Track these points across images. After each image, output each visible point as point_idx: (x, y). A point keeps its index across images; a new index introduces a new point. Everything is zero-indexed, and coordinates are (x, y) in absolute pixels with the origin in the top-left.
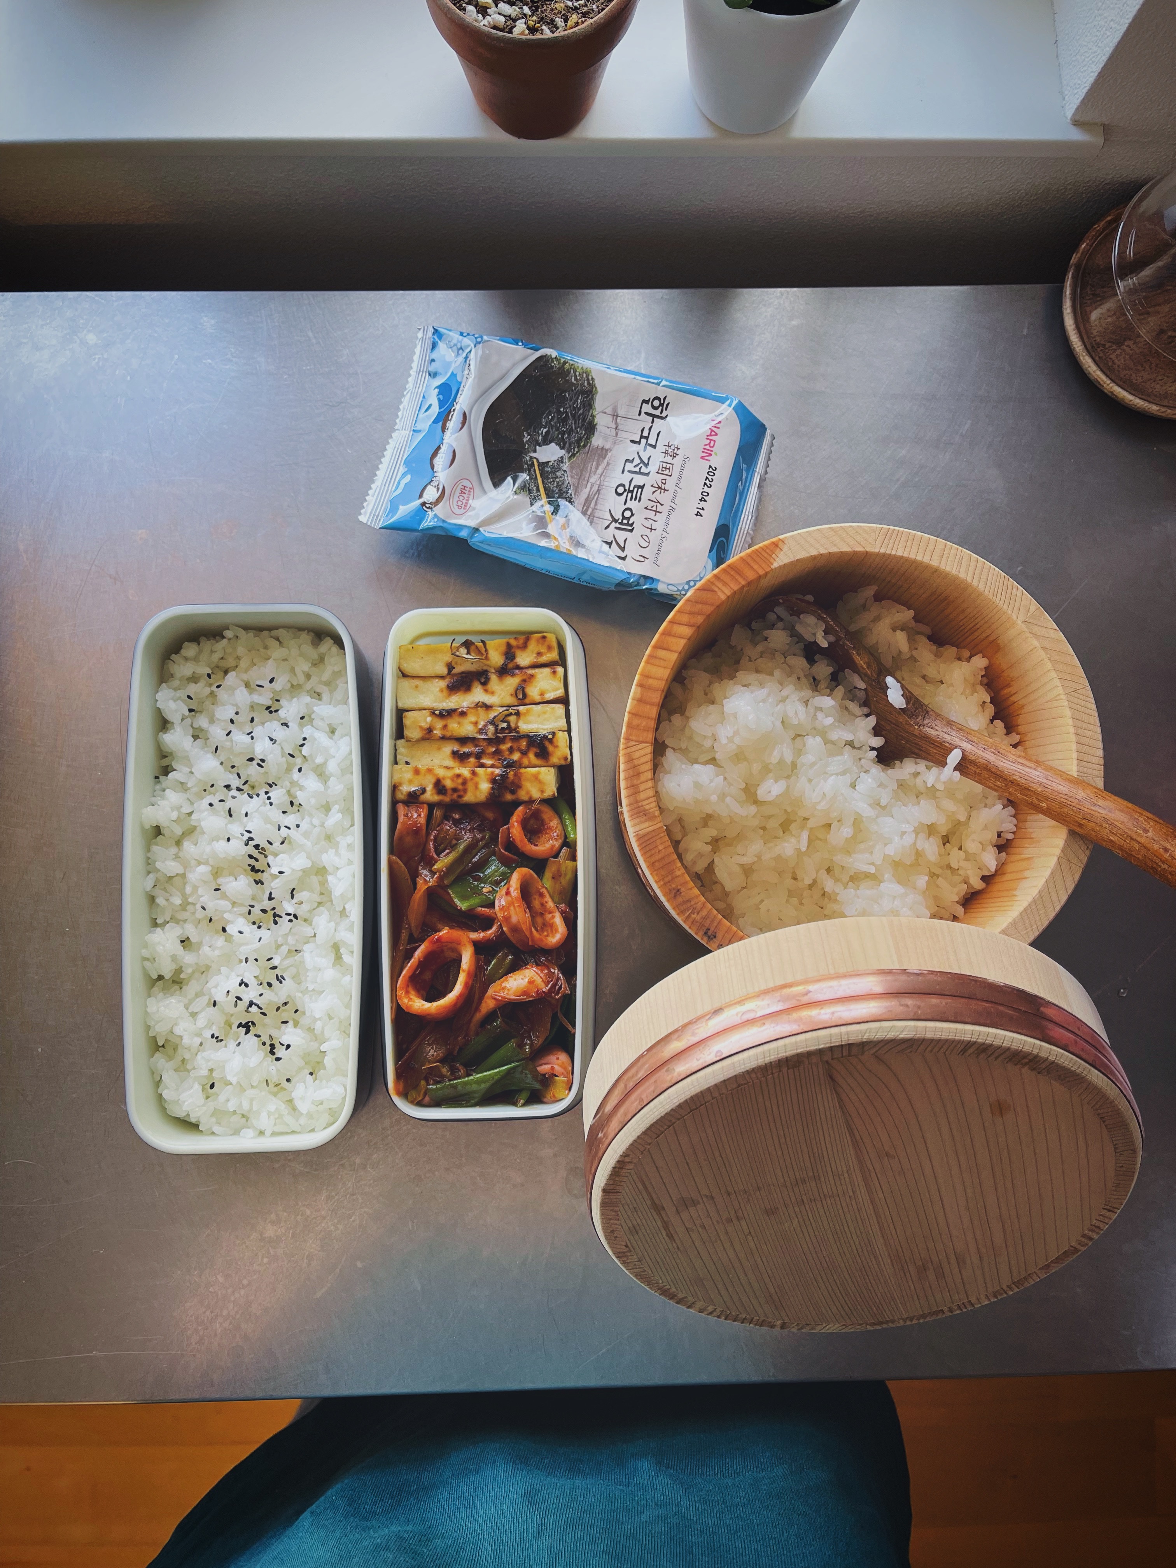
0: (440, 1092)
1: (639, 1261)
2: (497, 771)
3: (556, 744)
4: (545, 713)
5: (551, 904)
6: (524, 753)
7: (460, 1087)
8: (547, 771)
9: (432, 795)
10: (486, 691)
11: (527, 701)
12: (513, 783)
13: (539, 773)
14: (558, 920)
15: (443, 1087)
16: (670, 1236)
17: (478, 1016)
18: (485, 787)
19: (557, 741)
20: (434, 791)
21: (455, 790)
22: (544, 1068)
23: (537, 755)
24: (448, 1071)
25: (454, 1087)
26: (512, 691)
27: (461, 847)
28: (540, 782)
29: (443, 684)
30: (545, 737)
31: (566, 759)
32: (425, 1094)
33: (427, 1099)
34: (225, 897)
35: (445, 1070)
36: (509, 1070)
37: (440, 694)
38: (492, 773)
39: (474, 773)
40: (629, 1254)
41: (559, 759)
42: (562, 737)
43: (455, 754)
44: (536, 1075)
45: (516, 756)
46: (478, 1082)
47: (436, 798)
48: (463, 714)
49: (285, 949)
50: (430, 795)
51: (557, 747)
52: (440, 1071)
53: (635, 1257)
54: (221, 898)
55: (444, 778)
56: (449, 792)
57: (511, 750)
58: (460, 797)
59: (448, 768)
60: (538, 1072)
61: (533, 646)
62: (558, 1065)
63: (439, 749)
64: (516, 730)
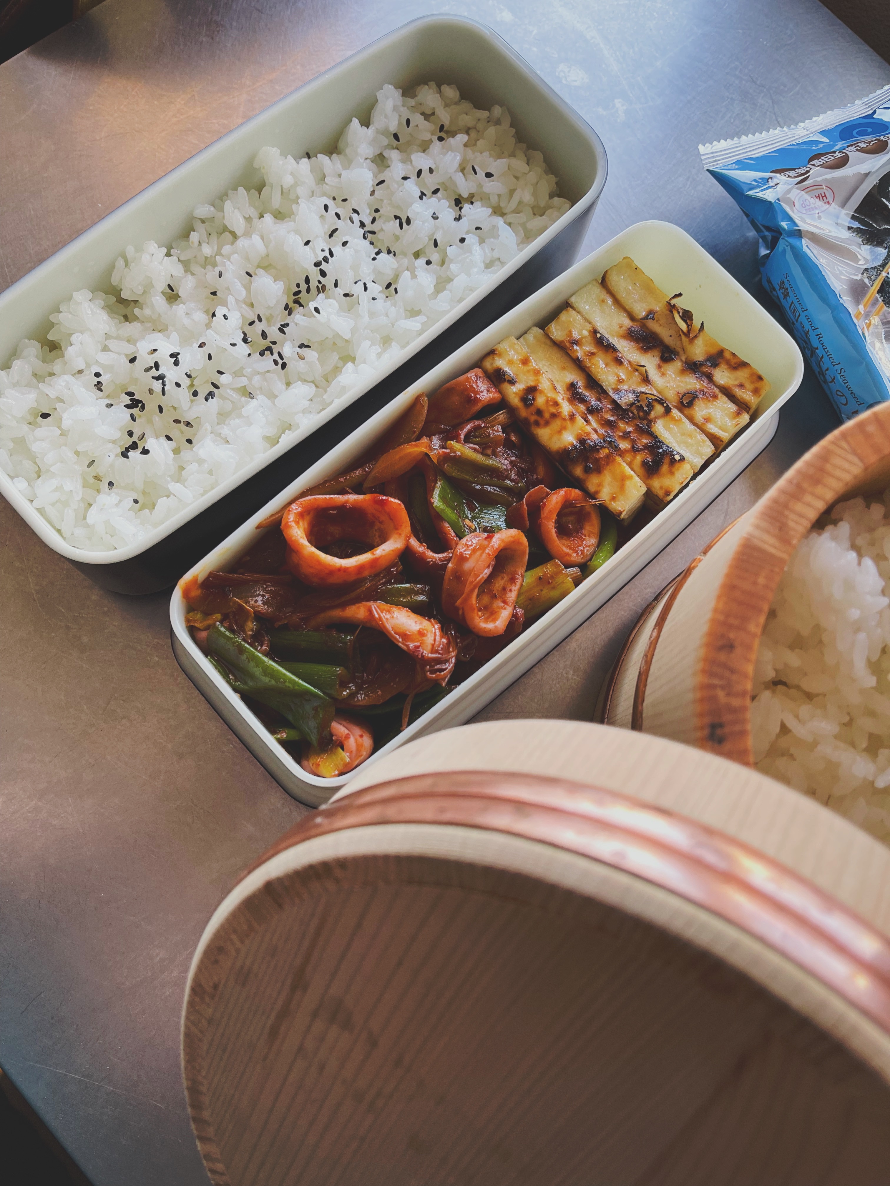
0: (223, 641)
1: (210, 1021)
2: (595, 436)
3: (673, 470)
4: (690, 436)
5: (512, 596)
6: (634, 450)
7: (244, 657)
8: (639, 484)
9: (516, 393)
10: (659, 367)
11: (686, 411)
12: (597, 461)
13: (630, 478)
14: (504, 616)
15: (232, 638)
16: (274, 1033)
17: (337, 613)
18: (569, 439)
19: (678, 469)
20: (521, 393)
21: (539, 412)
22: (339, 729)
23: (644, 464)
24: (252, 630)
25: (241, 650)
26: (682, 391)
27: (491, 462)
28: (622, 487)
29: (627, 323)
30: (671, 453)
31: (668, 493)
32: (207, 628)
33: (204, 634)
34: (248, 287)
35: (251, 626)
36: (307, 692)
37: (616, 327)
38: (588, 434)
39: (572, 417)
40: (207, 999)
41: (661, 488)
42: (685, 471)
43: (572, 387)
44: (324, 726)
45: (624, 445)
46: (267, 671)
47: (515, 401)
48: (619, 362)
49: (243, 381)
50: (513, 392)
51: (672, 473)
52: (245, 621)
53: (210, 1011)
54: (245, 286)
55: (541, 392)
56: (532, 409)
57: (626, 436)
58: (537, 424)
59: (554, 388)
60: (330, 726)
61: (742, 375)
62: (356, 740)
63: (564, 368)
64: (650, 422)
